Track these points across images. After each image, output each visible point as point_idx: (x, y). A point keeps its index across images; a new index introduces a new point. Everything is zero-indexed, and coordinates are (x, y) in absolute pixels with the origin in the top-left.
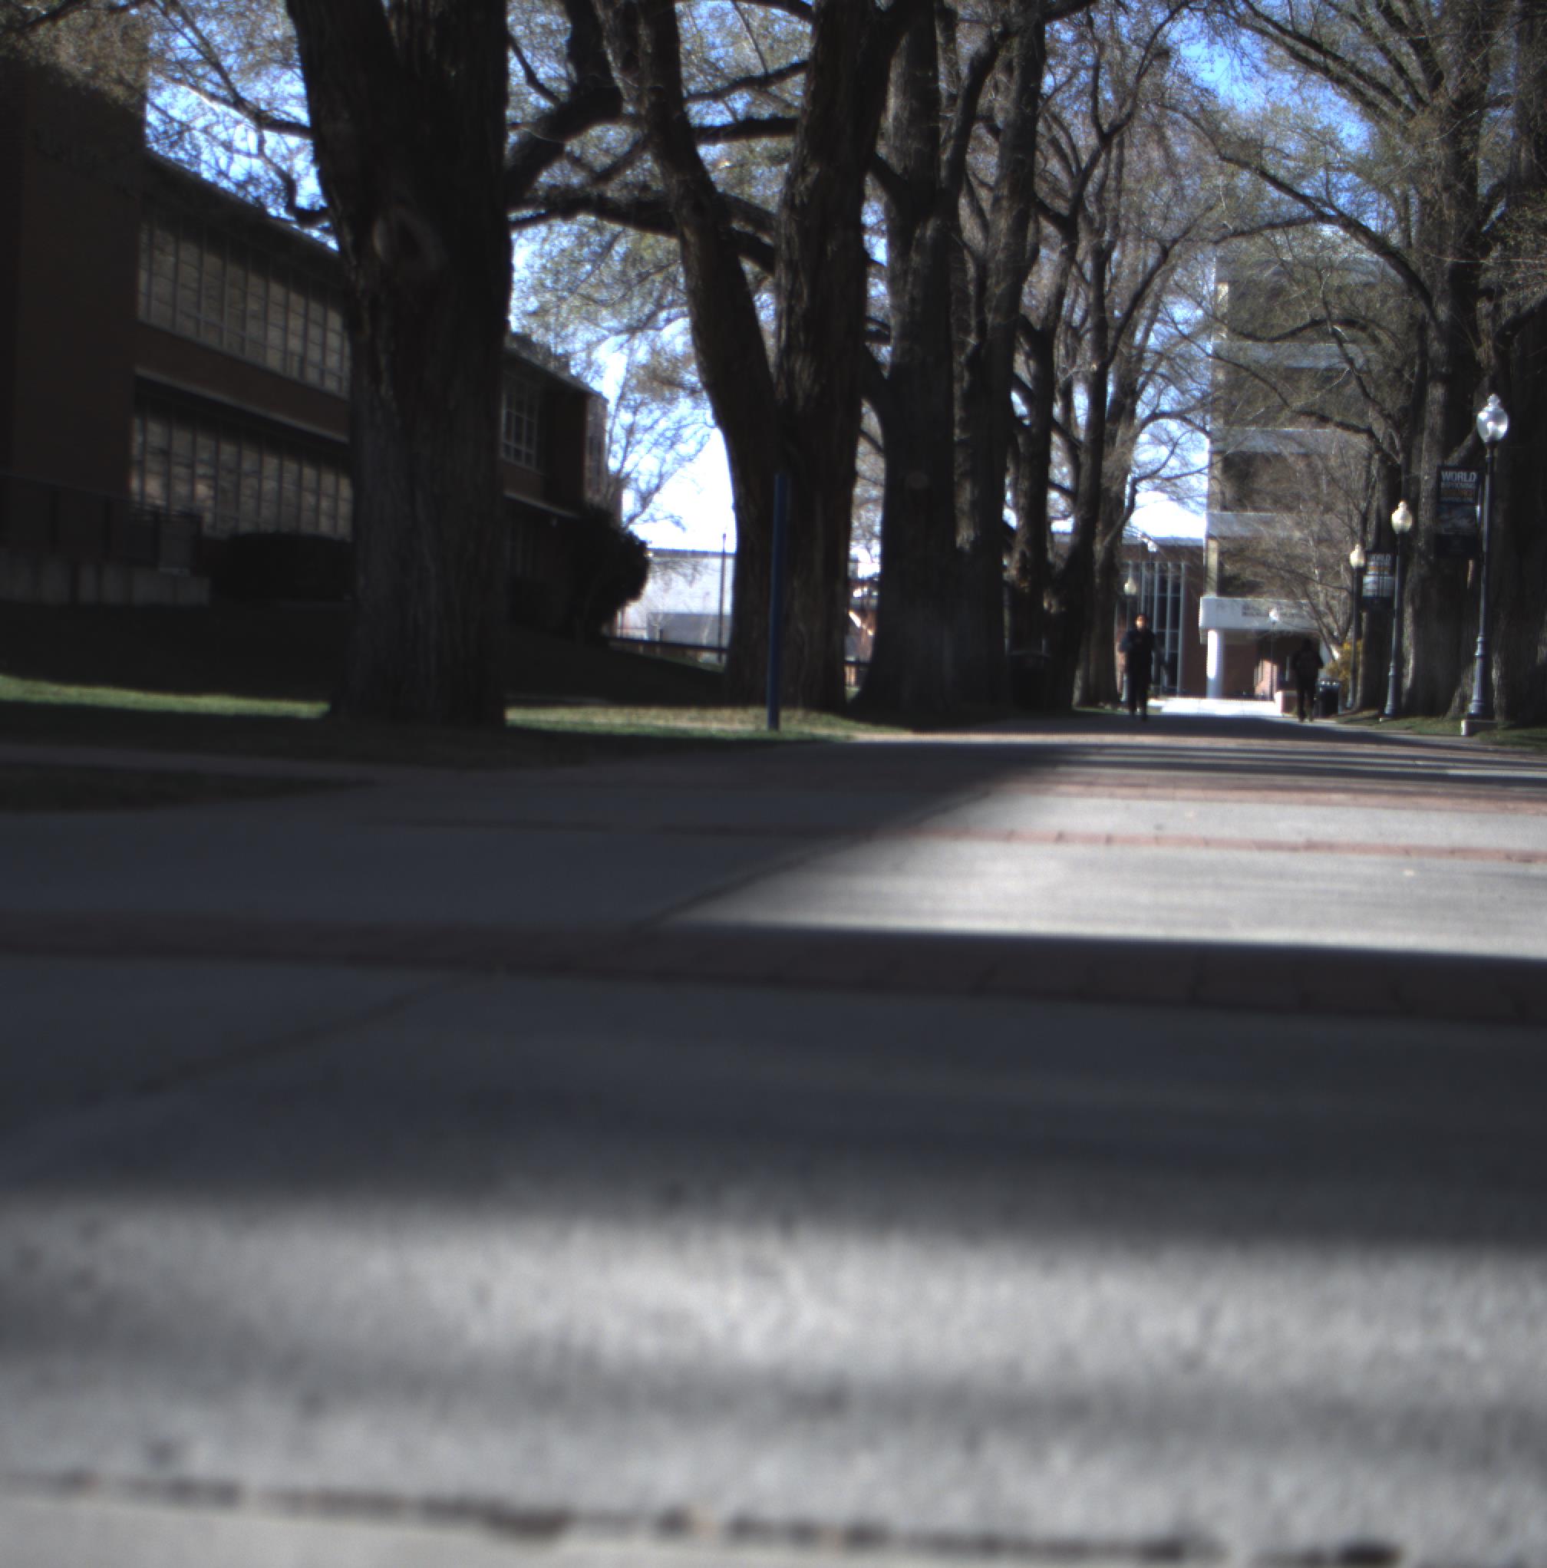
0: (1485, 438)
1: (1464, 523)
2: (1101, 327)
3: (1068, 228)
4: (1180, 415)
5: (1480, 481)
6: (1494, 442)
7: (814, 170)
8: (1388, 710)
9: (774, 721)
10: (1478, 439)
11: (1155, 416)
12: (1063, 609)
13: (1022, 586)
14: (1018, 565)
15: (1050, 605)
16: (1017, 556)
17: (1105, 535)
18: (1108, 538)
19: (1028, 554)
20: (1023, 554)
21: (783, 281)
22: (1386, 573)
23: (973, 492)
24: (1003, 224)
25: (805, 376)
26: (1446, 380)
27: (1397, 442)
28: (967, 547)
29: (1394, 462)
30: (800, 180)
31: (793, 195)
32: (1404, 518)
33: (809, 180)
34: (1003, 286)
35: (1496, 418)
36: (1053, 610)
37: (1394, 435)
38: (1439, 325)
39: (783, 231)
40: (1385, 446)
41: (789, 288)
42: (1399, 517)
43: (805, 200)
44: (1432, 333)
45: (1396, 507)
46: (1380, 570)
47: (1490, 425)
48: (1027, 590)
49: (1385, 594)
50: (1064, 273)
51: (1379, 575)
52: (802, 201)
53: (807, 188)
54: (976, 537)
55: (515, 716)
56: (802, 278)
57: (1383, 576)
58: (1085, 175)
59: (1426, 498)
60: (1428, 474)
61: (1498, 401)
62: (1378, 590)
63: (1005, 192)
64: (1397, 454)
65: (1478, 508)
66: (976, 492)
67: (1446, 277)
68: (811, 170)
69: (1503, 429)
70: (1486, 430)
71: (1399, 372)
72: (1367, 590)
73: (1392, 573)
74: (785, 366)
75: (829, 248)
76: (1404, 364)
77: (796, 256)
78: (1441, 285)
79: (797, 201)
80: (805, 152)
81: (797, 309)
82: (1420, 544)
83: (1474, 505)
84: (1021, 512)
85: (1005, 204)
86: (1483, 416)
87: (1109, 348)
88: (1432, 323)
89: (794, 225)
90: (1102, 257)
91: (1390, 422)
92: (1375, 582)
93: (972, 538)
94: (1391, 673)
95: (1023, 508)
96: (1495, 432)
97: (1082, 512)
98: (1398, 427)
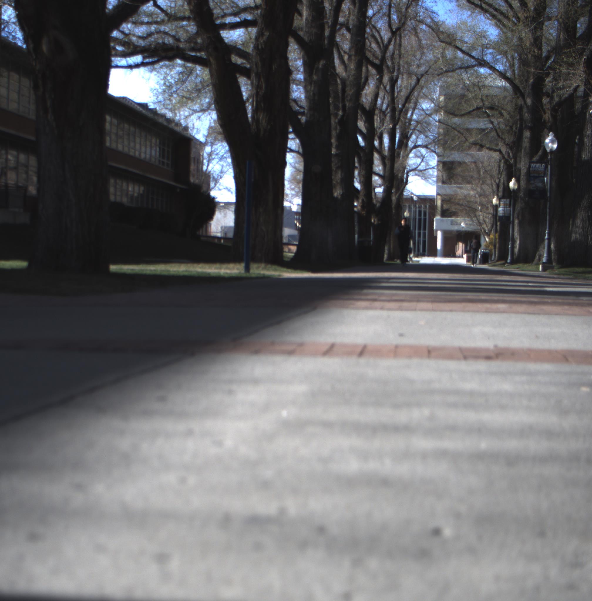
0: (548, 150)
1: (540, 185)
2: (394, 110)
3: (379, 69)
4: (426, 147)
5: (546, 167)
6: (552, 152)
7: (267, 34)
8: (509, 261)
9: (247, 269)
10: (545, 150)
11: (415, 147)
12: (380, 222)
13: (363, 213)
14: (361, 205)
15: (375, 221)
16: (360, 201)
17: (396, 193)
18: (398, 195)
19: (365, 200)
20: (363, 200)
21: (254, 81)
22: (507, 206)
23: (341, 175)
24: (352, 66)
25: (264, 122)
26: (531, 129)
27: (511, 154)
28: (339, 197)
29: (510, 162)
30: (261, 38)
31: (258, 45)
32: (514, 184)
33: (265, 38)
34: (353, 91)
35: (552, 142)
36: (376, 223)
37: (510, 152)
38: (527, 107)
39: (254, 60)
40: (506, 157)
41: (257, 84)
42: (512, 184)
43: (263, 46)
44: (525, 110)
45: (511, 180)
46: (505, 205)
47: (550, 145)
48: (364, 215)
49: (507, 215)
50: (378, 88)
51: (505, 207)
52: (262, 47)
53: (264, 41)
54: (343, 193)
55: (113, 268)
56: (262, 80)
57: (506, 207)
58: (386, 47)
59: (524, 176)
60: (524, 167)
61: (553, 135)
62: (504, 213)
63: (353, 53)
64: (511, 160)
65: (546, 179)
66: (343, 174)
67: (530, 87)
68: (266, 33)
69: (555, 146)
70: (549, 147)
71: (511, 127)
72: (500, 214)
73: (510, 206)
74: (256, 117)
75: (274, 67)
76: (513, 124)
77: (260, 70)
78: (528, 90)
79: (260, 47)
80: (263, 26)
81: (260, 93)
82: (521, 195)
83: (544, 177)
84: (362, 184)
85: (353, 58)
86: (547, 141)
87: (397, 118)
88: (525, 106)
89: (258, 57)
90: (393, 82)
91: (508, 147)
92: (503, 210)
93: (341, 193)
94: (510, 246)
95: (363, 182)
96: (552, 148)
97: (387, 184)
98: (511, 148)
